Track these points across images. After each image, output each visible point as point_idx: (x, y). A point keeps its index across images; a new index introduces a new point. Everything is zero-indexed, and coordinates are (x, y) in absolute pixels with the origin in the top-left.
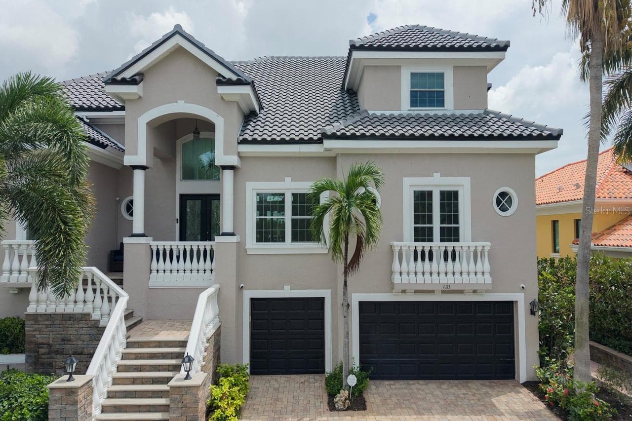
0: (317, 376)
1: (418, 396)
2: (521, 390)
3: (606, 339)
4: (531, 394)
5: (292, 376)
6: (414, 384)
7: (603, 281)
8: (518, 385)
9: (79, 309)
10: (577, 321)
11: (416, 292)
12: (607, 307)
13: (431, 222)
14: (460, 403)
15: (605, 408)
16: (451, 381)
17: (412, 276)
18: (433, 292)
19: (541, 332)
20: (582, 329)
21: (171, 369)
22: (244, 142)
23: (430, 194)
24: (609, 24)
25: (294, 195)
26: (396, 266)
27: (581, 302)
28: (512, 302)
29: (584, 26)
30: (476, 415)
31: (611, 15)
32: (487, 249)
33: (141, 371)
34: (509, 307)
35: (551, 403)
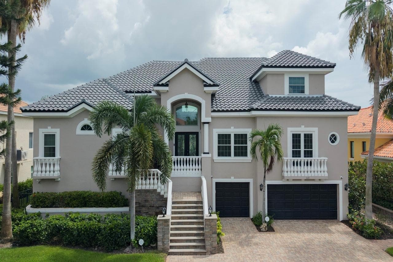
0: (246, 218)
1: (296, 226)
2: (340, 224)
3: (378, 201)
4: (346, 226)
5: (235, 218)
6: (292, 221)
7: (377, 174)
8: (339, 221)
9: (151, 187)
10: (367, 193)
11: (293, 180)
12: (379, 187)
13: (300, 148)
14: (315, 229)
15: (379, 230)
16: (309, 220)
17: (292, 173)
18: (301, 180)
19: (350, 198)
20: (368, 197)
21: (194, 213)
22: (214, 111)
23: (300, 135)
24: (384, 67)
25: (235, 135)
26: (285, 168)
27: (368, 185)
28: (336, 184)
29: (372, 65)
30: (323, 233)
31: (384, 64)
32: (326, 161)
33: (181, 214)
34: (334, 187)
35: (355, 229)
